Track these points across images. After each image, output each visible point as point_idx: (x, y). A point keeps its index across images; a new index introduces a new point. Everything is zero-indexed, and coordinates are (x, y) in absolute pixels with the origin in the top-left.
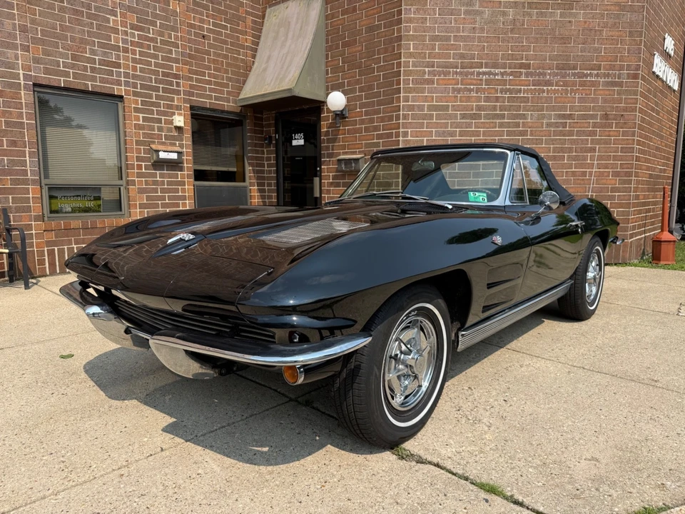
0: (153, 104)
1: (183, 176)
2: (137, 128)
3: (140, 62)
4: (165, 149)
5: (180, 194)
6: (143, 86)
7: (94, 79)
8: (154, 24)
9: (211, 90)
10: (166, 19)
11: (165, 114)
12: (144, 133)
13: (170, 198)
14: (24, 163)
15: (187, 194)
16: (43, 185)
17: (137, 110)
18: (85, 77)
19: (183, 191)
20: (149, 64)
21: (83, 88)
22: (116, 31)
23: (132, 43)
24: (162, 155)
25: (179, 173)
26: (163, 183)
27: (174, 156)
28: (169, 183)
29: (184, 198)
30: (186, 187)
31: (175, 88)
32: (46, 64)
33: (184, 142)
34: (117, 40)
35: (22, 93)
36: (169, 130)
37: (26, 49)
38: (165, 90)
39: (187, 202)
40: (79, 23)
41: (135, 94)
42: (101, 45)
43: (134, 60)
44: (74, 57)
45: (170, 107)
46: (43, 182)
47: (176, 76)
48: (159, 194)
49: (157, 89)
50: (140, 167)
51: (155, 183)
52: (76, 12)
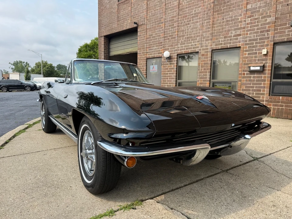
0: (253, 47)
1: (265, 77)
2: (245, 58)
3: (250, 30)
4: (253, 66)
5: (262, 85)
6: (250, 40)
7: (230, 43)
8: (259, 11)
9: (288, 31)
10: (265, 6)
11: (259, 50)
12: (248, 60)
13: (256, 87)
14: (206, 75)
15: (266, 86)
16: (211, 81)
17: (246, 51)
18: (227, 43)
19: (264, 84)
20: (254, 30)
21: (226, 47)
22: (241, 22)
23: (248, 24)
24: (252, 68)
25: (263, 76)
26: (254, 80)
27: (258, 68)
28: (257, 81)
29: (264, 87)
30: (266, 82)
31: (266, 36)
32: (216, 42)
33: (268, 61)
34: (241, 25)
35: (209, 53)
36: (261, 57)
37: (212, 40)
38: (260, 39)
39: (266, 89)
40: (228, 24)
41: (246, 44)
42: (235, 30)
43: (248, 31)
44: (225, 37)
45: (262, 46)
46: (212, 80)
47: (268, 31)
48: (251, 85)
49: (256, 40)
50: (244, 74)
51: (250, 80)
52: (227, 21)
